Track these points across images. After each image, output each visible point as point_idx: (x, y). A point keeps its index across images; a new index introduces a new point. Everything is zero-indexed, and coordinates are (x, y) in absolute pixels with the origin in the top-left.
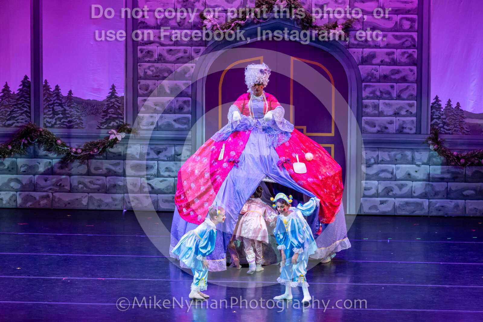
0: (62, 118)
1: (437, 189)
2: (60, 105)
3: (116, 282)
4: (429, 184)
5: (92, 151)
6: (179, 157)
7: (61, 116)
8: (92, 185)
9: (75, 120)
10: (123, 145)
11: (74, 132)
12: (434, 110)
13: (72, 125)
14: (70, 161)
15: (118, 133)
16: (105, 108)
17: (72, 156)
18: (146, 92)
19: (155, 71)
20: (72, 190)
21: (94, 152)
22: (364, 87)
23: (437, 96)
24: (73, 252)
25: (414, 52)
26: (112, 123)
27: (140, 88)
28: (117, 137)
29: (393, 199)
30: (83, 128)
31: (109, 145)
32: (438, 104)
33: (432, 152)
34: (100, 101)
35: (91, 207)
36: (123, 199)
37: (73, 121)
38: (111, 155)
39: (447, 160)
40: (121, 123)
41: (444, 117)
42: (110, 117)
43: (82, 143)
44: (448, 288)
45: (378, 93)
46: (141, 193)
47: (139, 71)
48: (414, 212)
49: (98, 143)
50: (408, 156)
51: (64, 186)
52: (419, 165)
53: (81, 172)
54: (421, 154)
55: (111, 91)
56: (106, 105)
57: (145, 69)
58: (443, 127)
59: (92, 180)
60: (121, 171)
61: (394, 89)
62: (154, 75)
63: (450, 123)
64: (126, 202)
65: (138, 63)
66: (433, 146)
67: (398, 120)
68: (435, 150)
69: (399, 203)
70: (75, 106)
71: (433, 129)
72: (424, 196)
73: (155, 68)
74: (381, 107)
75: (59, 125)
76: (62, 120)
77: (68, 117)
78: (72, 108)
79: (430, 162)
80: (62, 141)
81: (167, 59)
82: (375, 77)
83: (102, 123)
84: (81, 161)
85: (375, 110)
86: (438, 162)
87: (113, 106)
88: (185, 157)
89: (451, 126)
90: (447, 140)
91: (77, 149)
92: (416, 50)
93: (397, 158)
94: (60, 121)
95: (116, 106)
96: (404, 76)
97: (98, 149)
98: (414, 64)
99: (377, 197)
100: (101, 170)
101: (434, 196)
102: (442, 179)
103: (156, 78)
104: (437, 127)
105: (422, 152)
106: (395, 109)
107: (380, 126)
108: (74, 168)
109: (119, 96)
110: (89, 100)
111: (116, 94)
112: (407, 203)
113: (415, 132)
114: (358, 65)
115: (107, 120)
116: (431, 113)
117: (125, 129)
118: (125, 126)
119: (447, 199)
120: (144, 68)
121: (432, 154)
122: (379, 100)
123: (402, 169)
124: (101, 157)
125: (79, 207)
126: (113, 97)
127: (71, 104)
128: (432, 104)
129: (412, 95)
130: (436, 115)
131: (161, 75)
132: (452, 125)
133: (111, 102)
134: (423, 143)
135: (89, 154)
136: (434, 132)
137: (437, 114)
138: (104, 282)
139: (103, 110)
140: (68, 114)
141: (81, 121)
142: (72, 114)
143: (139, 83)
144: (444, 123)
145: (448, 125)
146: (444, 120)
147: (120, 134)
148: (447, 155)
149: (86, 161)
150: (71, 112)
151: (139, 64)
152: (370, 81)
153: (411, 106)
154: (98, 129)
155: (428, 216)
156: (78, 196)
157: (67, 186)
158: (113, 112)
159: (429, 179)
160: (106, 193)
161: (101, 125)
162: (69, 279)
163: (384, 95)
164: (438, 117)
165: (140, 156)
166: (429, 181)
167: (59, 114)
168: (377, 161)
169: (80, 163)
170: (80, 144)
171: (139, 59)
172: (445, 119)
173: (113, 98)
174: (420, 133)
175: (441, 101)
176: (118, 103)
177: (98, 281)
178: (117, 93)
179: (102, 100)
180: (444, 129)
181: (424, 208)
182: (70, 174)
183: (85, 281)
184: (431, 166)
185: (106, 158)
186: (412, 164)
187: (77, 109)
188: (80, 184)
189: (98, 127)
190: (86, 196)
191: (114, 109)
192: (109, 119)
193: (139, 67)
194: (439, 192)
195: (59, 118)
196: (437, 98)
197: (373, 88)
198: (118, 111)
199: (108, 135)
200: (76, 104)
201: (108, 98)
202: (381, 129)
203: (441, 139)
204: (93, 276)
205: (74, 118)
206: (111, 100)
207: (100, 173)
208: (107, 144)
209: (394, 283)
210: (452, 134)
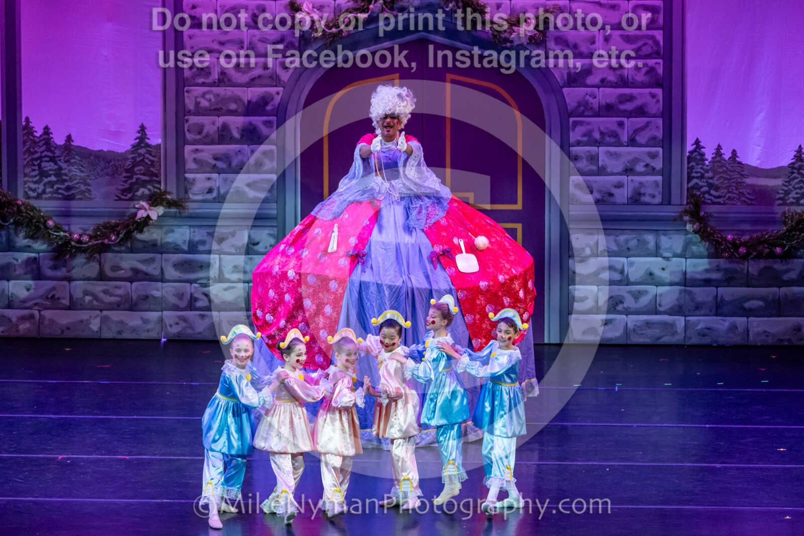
0: (56, 182)
1: (699, 299)
2: (53, 160)
3: (150, 462)
4: (685, 291)
5: (108, 238)
6: (256, 248)
7: (53, 178)
8: (108, 297)
9: (77, 186)
10: (160, 227)
11: (76, 205)
12: (693, 164)
13: (73, 194)
14: (70, 256)
15: (152, 208)
16: (129, 165)
17: (72, 247)
18: (198, 137)
19: (213, 100)
20: (73, 306)
21: (112, 241)
22: (573, 125)
23: (697, 139)
24: (75, 412)
25: (657, 64)
26: (142, 190)
27: (188, 130)
28: (150, 215)
29: (625, 316)
30: (91, 199)
31: (136, 229)
32: (699, 152)
33: (690, 236)
34: (120, 152)
35: (107, 335)
36: (161, 320)
37: (75, 187)
38: (140, 245)
39: (716, 249)
40: (156, 190)
41: (710, 174)
42: (137, 179)
43: (90, 224)
44: (719, 469)
45: (597, 136)
46: (191, 310)
47: (187, 101)
48: (659, 338)
49: (117, 225)
50: (648, 243)
51: (59, 299)
52: (667, 259)
53: (88, 275)
54: (671, 238)
55: (139, 135)
56: (130, 160)
57: (196, 98)
58: (708, 193)
59: (108, 288)
60: (157, 273)
61: (624, 129)
62: (213, 108)
63: (721, 185)
64: (166, 325)
65: (185, 87)
66: (691, 225)
67: (632, 180)
68: (695, 232)
69: (634, 323)
70: (78, 162)
71: (691, 195)
72: (678, 310)
73: (214, 96)
74: (603, 160)
75: (50, 195)
76: (55, 187)
77: (66, 180)
78: (72, 164)
79: (687, 253)
80: (55, 222)
81: (235, 81)
82: (591, 108)
83: (124, 191)
84: (87, 255)
85: (591, 163)
86: (701, 252)
87: (143, 160)
88: (266, 248)
89: (722, 191)
90: (715, 215)
91: (80, 236)
92: (661, 61)
93: (629, 246)
94: (52, 187)
95: (146, 160)
96: (641, 106)
97: (118, 235)
98: (657, 84)
99: (597, 314)
100: (123, 271)
101: (694, 310)
102: (707, 282)
103: (216, 112)
104: (698, 193)
105: (671, 236)
106: (626, 162)
107: (600, 191)
108: (77, 268)
109: (153, 144)
110: (102, 150)
111: (147, 140)
112: (648, 324)
113: (661, 201)
114: (562, 88)
115: (131, 184)
116: (688, 168)
117: (163, 200)
118: (164, 195)
119: (716, 315)
120: (195, 95)
121: (691, 239)
122: (598, 147)
123: (638, 266)
124: (123, 248)
125: (86, 334)
126: (143, 145)
127: (71, 159)
128: (689, 152)
129: (655, 138)
130: (697, 172)
131: (223, 107)
132: (724, 188)
133: (140, 155)
134: (675, 220)
135: (102, 243)
136: (692, 200)
137: (699, 170)
138: (129, 462)
139: (125, 168)
140: (66, 175)
141: (89, 188)
142: (73, 175)
143: (187, 121)
144: (711, 186)
145: (717, 189)
146: (710, 181)
147: (155, 208)
148: (717, 242)
149: (97, 255)
150: (70, 171)
151: (186, 89)
152: (582, 115)
153: (653, 156)
154: (116, 200)
155: (684, 345)
156: (83, 315)
157: (64, 298)
158: (142, 172)
159: (686, 281)
160: (131, 309)
161: (123, 195)
162: (69, 459)
163: (607, 139)
164: (699, 174)
165: (189, 247)
166: (685, 285)
167: (50, 176)
168: (595, 251)
169: (87, 258)
170: (86, 227)
171: (187, 80)
172: (712, 178)
173: (142, 147)
174: (669, 204)
175: (704, 148)
176: (151, 155)
177: (117, 460)
178: (149, 139)
179: (123, 151)
180: (711, 195)
181: (676, 332)
182: (70, 277)
183: (96, 461)
184: (688, 260)
185: (132, 251)
186: (656, 256)
187: (81, 167)
188: (87, 295)
189: (117, 196)
190: (98, 316)
191: (143, 166)
192: (136, 183)
193: (185, 93)
194: (704, 303)
195: (49, 182)
196: (697, 142)
197: (588, 127)
198: (152, 169)
199: (134, 210)
200: (79, 159)
201: (134, 147)
202: (603, 197)
203: (705, 213)
204: (109, 452)
205: (75, 182)
206: (140, 151)
207: (120, 276)
208: (133, 226)
209: (628, 460)
210: (724, 204)
